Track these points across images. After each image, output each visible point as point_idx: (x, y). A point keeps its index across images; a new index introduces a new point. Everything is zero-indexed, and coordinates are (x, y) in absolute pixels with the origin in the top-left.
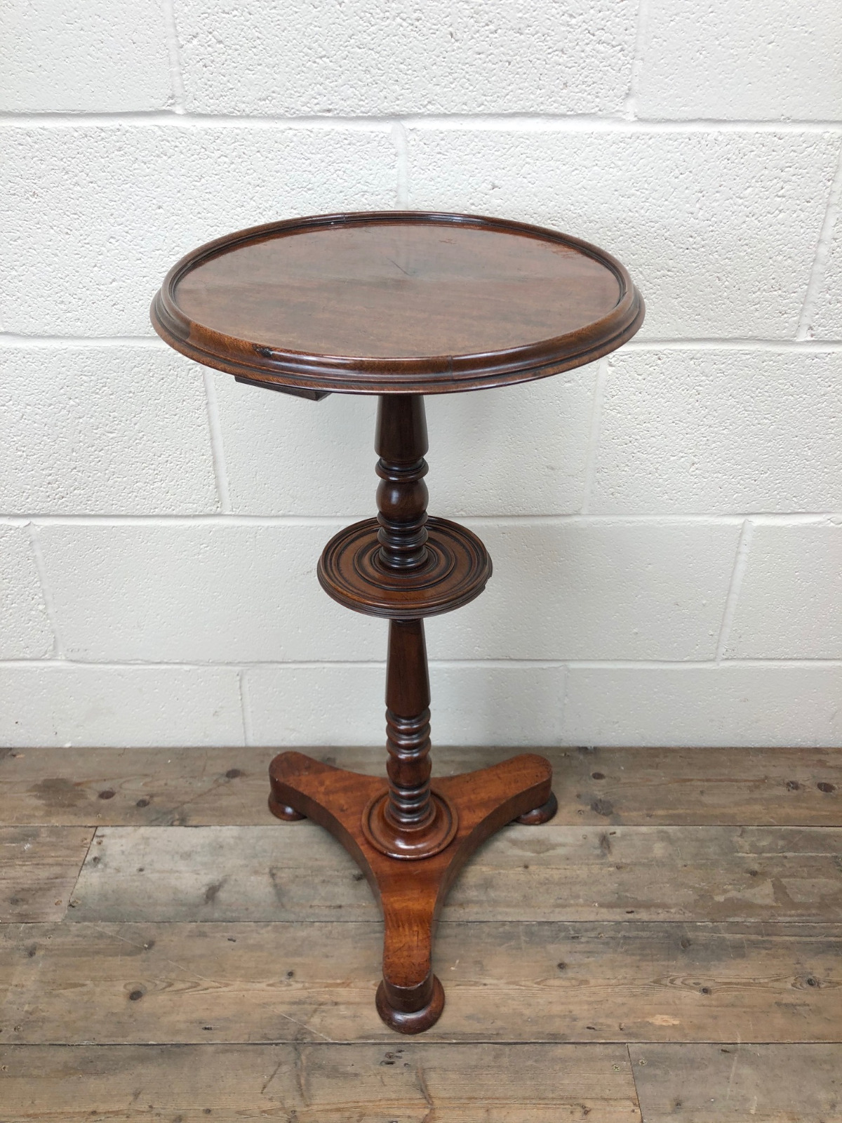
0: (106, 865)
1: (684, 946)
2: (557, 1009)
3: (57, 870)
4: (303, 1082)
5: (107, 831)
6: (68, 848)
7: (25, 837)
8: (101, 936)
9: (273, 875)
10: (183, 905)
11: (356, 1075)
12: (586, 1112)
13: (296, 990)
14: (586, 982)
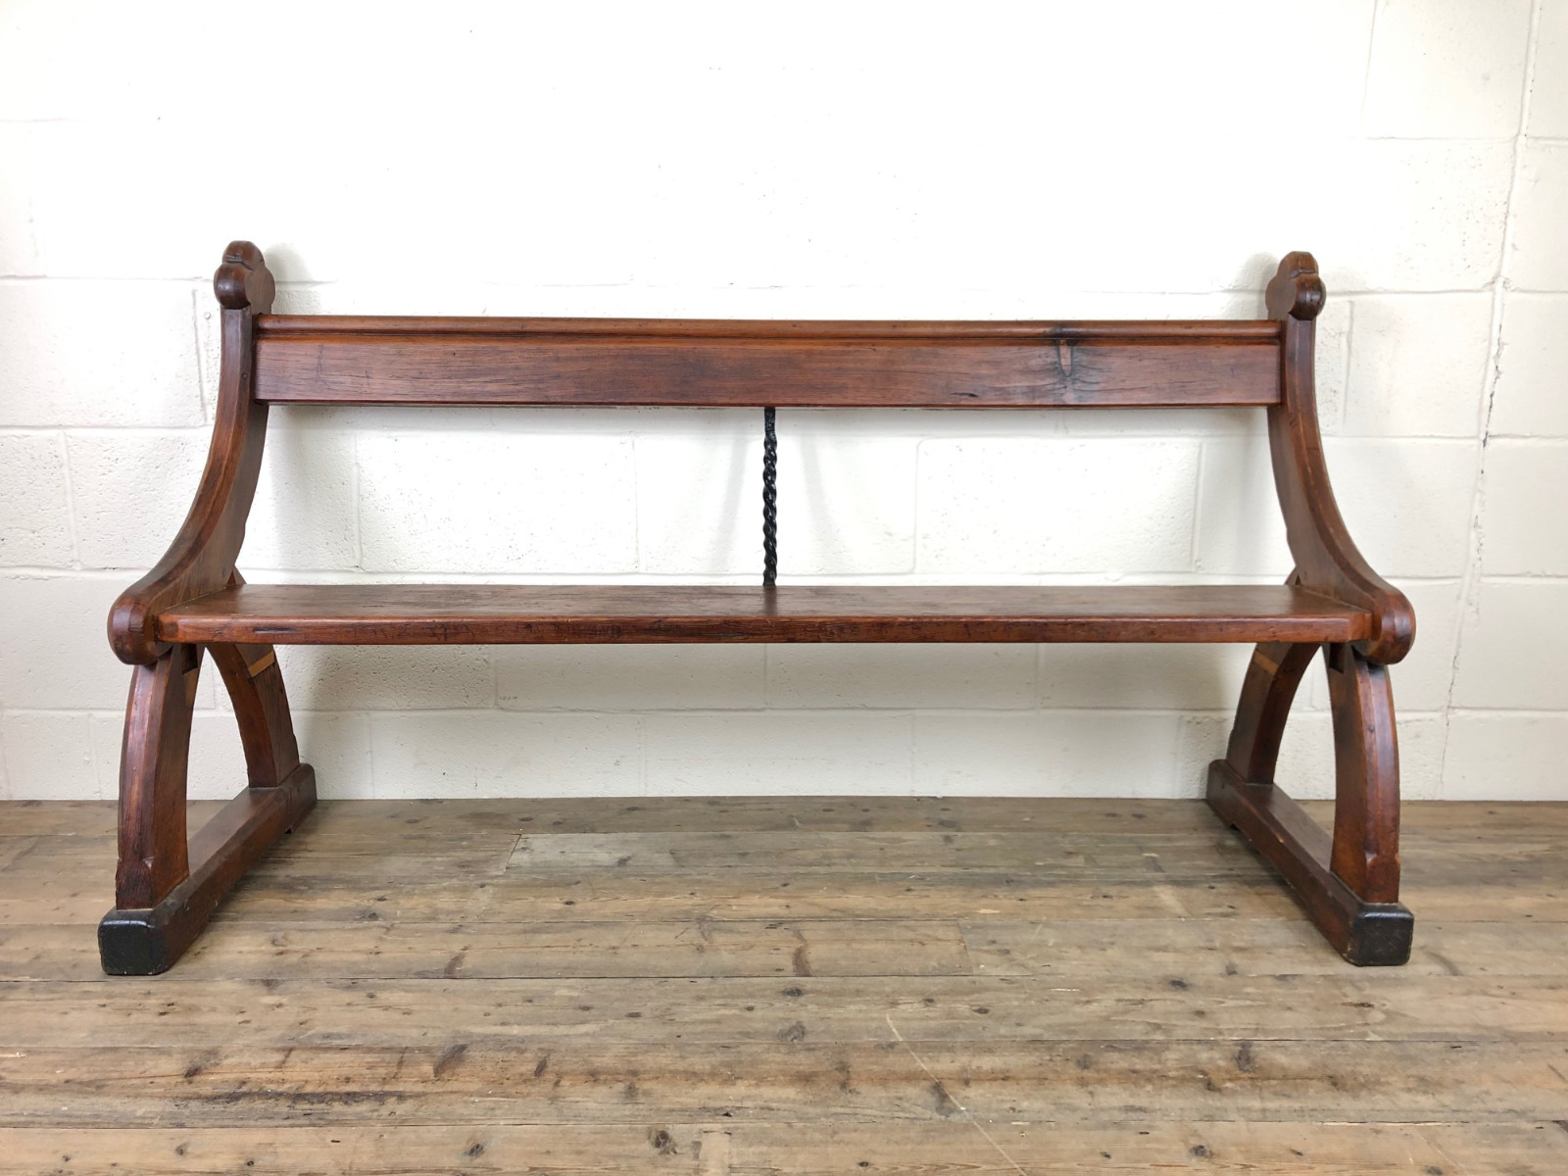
0: (533, 851)
1: (1007, 882)
2: (901, 907)
3: (494, 853)
4: (706, 934)
5: (528, 836)
6: (499, 843)
7: (462, 839)
8: (535, 879)
9: (672, 854)
10: (600, 866)
11: (747, 933)
12: (923, 944)
13: (697, 900)
14: (928, 896)
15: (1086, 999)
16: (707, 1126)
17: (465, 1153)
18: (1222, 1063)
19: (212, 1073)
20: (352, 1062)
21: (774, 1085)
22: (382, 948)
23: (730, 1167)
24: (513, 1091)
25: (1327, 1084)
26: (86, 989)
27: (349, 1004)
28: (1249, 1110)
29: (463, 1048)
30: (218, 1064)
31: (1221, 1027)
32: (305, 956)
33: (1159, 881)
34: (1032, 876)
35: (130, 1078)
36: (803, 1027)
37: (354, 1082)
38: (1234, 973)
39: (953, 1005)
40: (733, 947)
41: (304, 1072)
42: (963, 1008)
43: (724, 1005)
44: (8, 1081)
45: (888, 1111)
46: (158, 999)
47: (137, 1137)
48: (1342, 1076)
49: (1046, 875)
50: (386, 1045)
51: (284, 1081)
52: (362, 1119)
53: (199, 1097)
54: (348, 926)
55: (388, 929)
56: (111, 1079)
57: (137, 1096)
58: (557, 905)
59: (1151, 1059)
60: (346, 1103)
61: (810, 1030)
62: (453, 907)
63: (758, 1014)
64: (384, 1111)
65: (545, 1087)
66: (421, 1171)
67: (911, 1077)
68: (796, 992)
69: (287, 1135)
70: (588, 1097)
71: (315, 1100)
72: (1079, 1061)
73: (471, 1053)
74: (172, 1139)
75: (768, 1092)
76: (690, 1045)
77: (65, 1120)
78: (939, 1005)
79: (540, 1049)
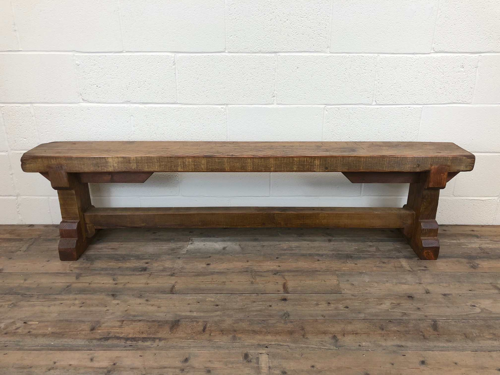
0: (194, 244)
1: (351, 257)
3: (182, 245)
4: (254, 277)
5: (193, 238)
6: (183, 241)
7: (171, 240)
8: (196, 255)
9: (240, 246)
10: (217, 250)
12: (325, 281)
13: (249, 264)
14: (325, 263)
15: (381, 303)
16: (260, 352)
17: (183, 361)
18: (428, 329)
19: (99, 330)
20: (143, 326)
21: (280, 335)
22: (148, 282)
23: (270, 368)
24: (196, 338)
25: (463, 337)
26: (56, 297)
27: (140, 304)
28: (438, 347)
29: (179, 321)
30: (100, 326)
31: (425, 314)
32: (125, 285)
33: (401, 257)
34: (358, 255)
35: (73, 332)
36: (288, 314)
37: (145, 333)
38: (429, 293)
39: (337, 305)
40: (263, 282)
41: (129, 330)
42: (341, 306)
43: (262, 304)
44: (33, 333)
45: (319, 346)
46: (79, 301)
47: (77, 354)
48: (468, 333)
49: (363, 255)
50: (153, 319)
51: (122, 333)
52: (149, 348)
53: (96, 339)
54: (137, 273)
55: (150, 275)
56: (66, 332)
57: (75, 339)
58: (205, 266)
59: (404, 327)
60: (142, 341)
61: (291, 314)
62: (170, 266)
63: (273, 308)
64: (155, 345)
65: (206, 336)
66: (169, 368)
67: (325, 333)
68: (285, 300)
69: (124, 353)
70: (221, 340)
71: (133, 340)
72: (380, 327)
73: (181, 323)
74: (88, 355)
75: (279, 338)
76: (252, 320)
77: (53, 348)
78: (332, 305)
79: (203, 321)
